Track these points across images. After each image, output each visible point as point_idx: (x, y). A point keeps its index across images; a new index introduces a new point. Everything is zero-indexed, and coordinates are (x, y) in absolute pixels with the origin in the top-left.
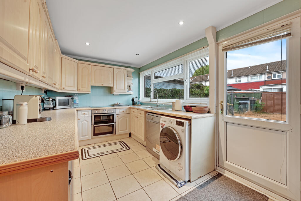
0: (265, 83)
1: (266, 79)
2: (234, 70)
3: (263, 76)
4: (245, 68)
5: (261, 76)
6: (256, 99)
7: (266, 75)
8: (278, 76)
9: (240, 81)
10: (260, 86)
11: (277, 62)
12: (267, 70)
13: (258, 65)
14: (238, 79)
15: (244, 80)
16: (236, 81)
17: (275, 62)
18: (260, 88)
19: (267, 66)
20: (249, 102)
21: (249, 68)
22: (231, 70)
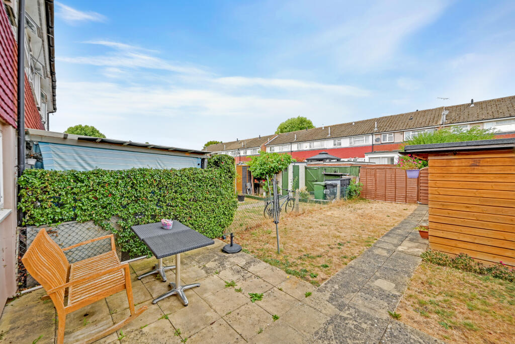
0: (372, 149)
1: (374, 143)
2: (332, 127)
3: (371, 137)
4: (348, 124)
5: (367, 138)
6: (351, 177)
7: (374, 136)
8: (389, 137)
9: (340, 144)
10: (366, 153)
11: (388, 117)
12: (376, 129)
13: (365, 121)
14: (337, 142)
15: (345, 143)
16: (335, 145)
17: (386, 117)
18: (366, 156)
19: (376, 123)
20: (338, 183)
21: (353, 124)
22: (328, 127)
